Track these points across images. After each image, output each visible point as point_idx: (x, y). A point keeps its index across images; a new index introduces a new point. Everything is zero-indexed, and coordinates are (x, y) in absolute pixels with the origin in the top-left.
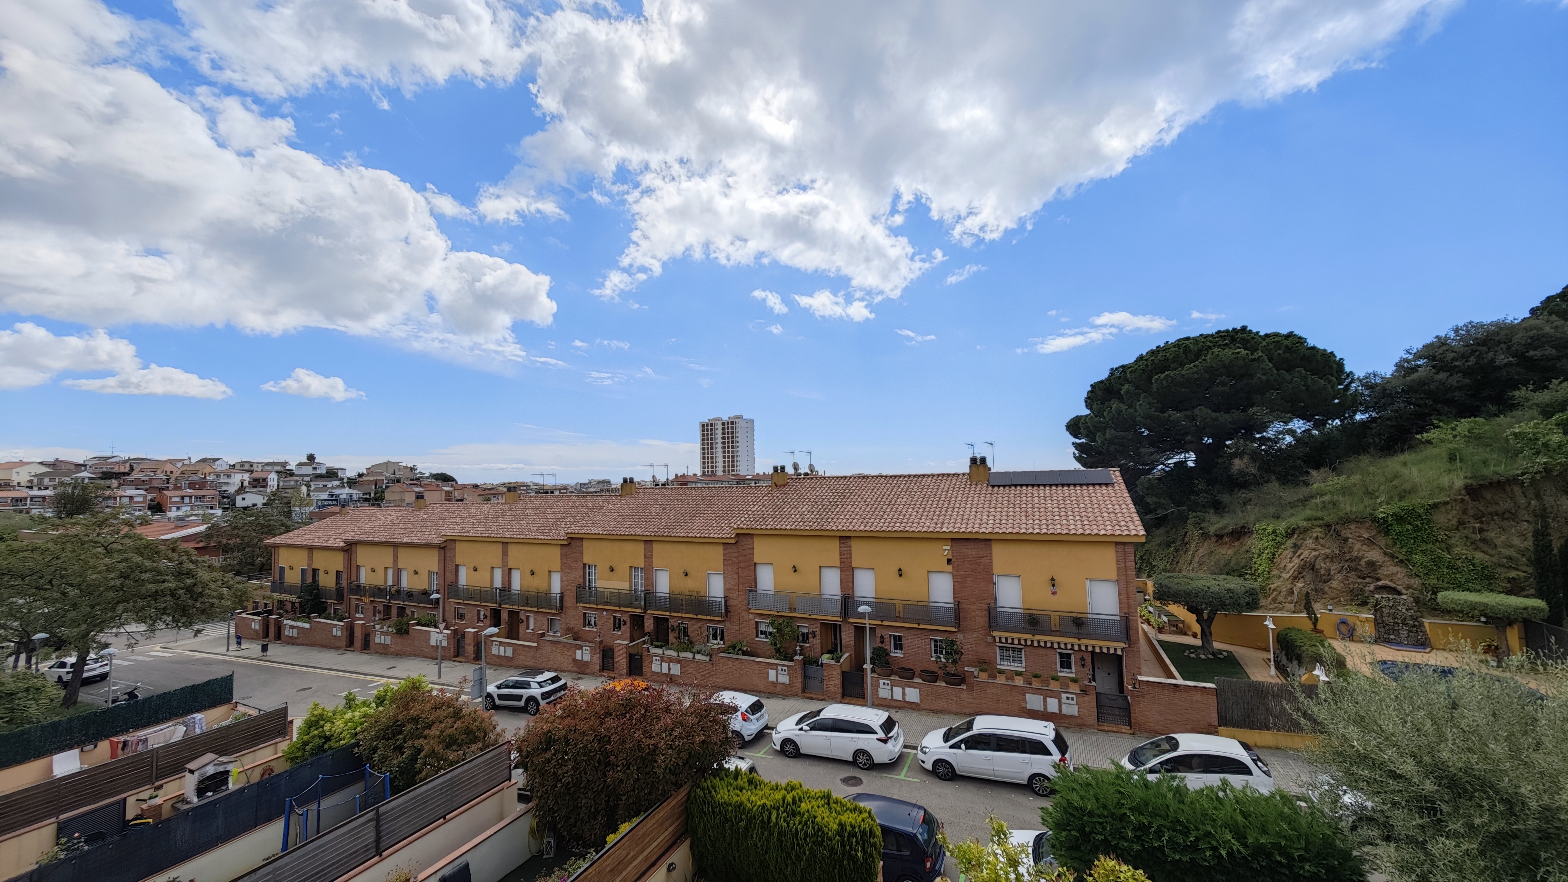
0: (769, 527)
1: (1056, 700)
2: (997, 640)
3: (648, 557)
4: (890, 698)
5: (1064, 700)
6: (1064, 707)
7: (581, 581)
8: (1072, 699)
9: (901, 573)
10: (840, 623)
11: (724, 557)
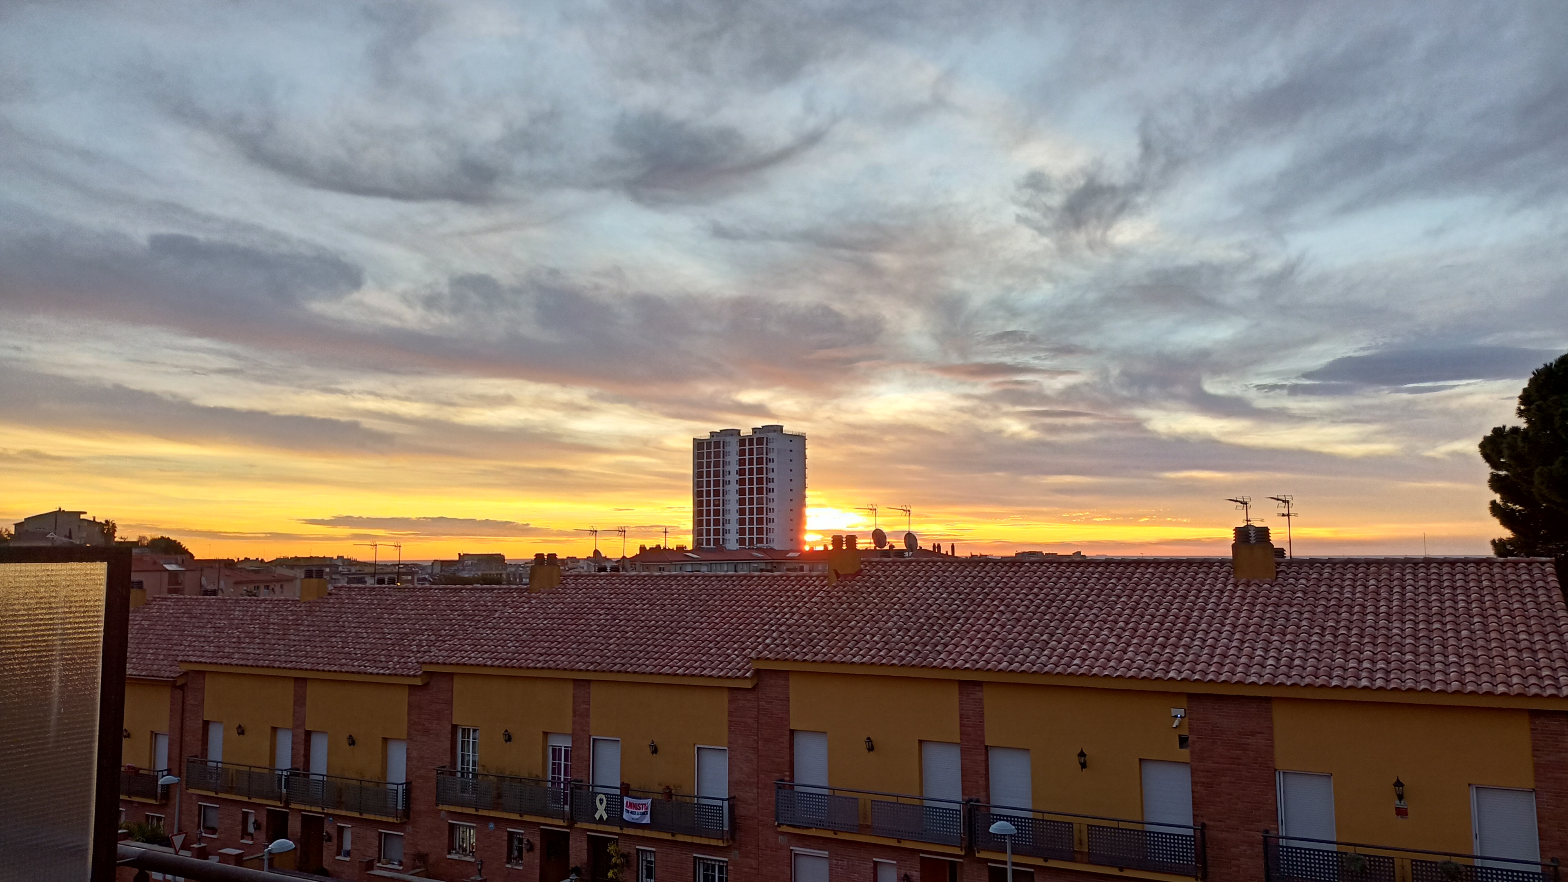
0: (819, 657)
3: (581, 715)
7: (447, 759)
9: (1085, 762)
10: (961, 860)
11: (729, 715)
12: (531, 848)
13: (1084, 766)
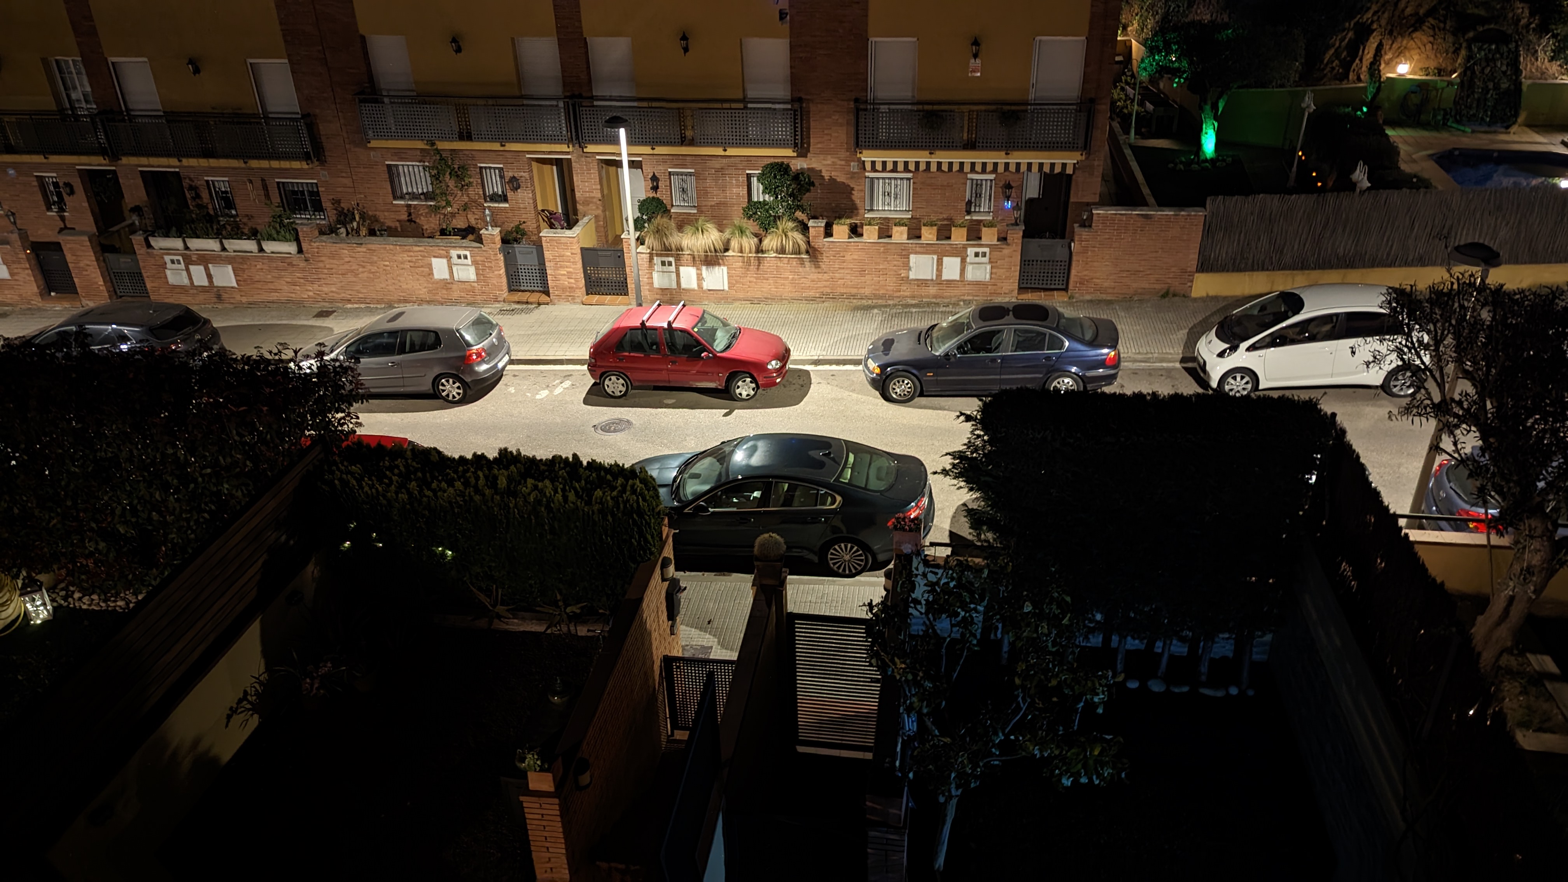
1: (958, 260)
2: (868, 166)
3: (86, 34)
4: (674, 286)
5: (971, 258)
6: (969, 269)
8: (984, 255)
9: (687, 44)
10: (569, 157)
11: (281, 24)
12: (72, 192)
13: (686, 50)
